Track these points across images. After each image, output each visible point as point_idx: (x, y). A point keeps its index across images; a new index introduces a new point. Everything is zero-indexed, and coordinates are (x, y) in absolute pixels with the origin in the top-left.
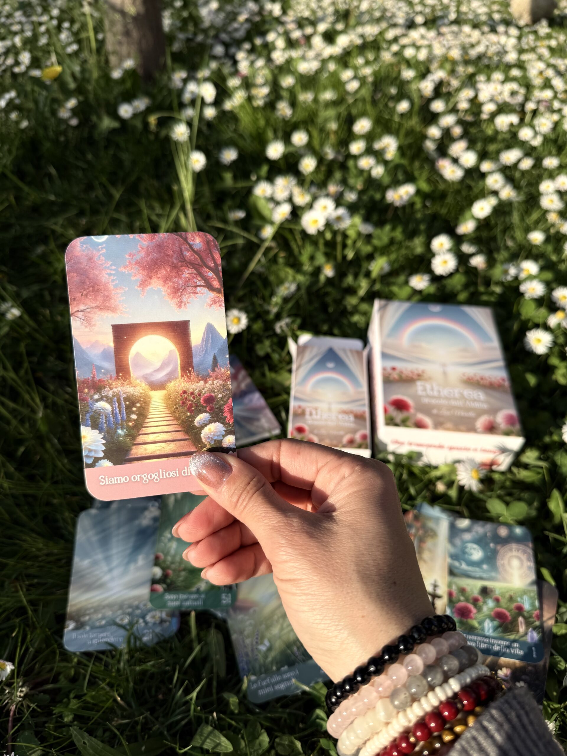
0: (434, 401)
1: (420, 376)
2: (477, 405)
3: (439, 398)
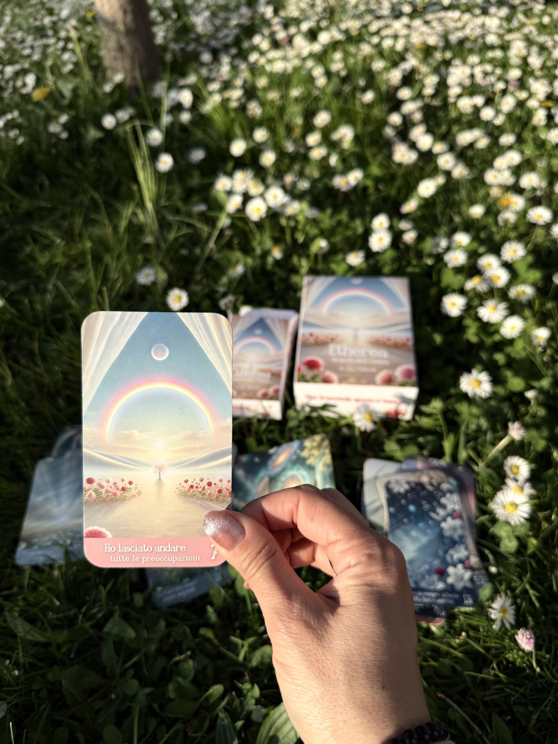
0: (342, 361)
1: (333, 340)
2: (380, 362)
3: (347, 357)
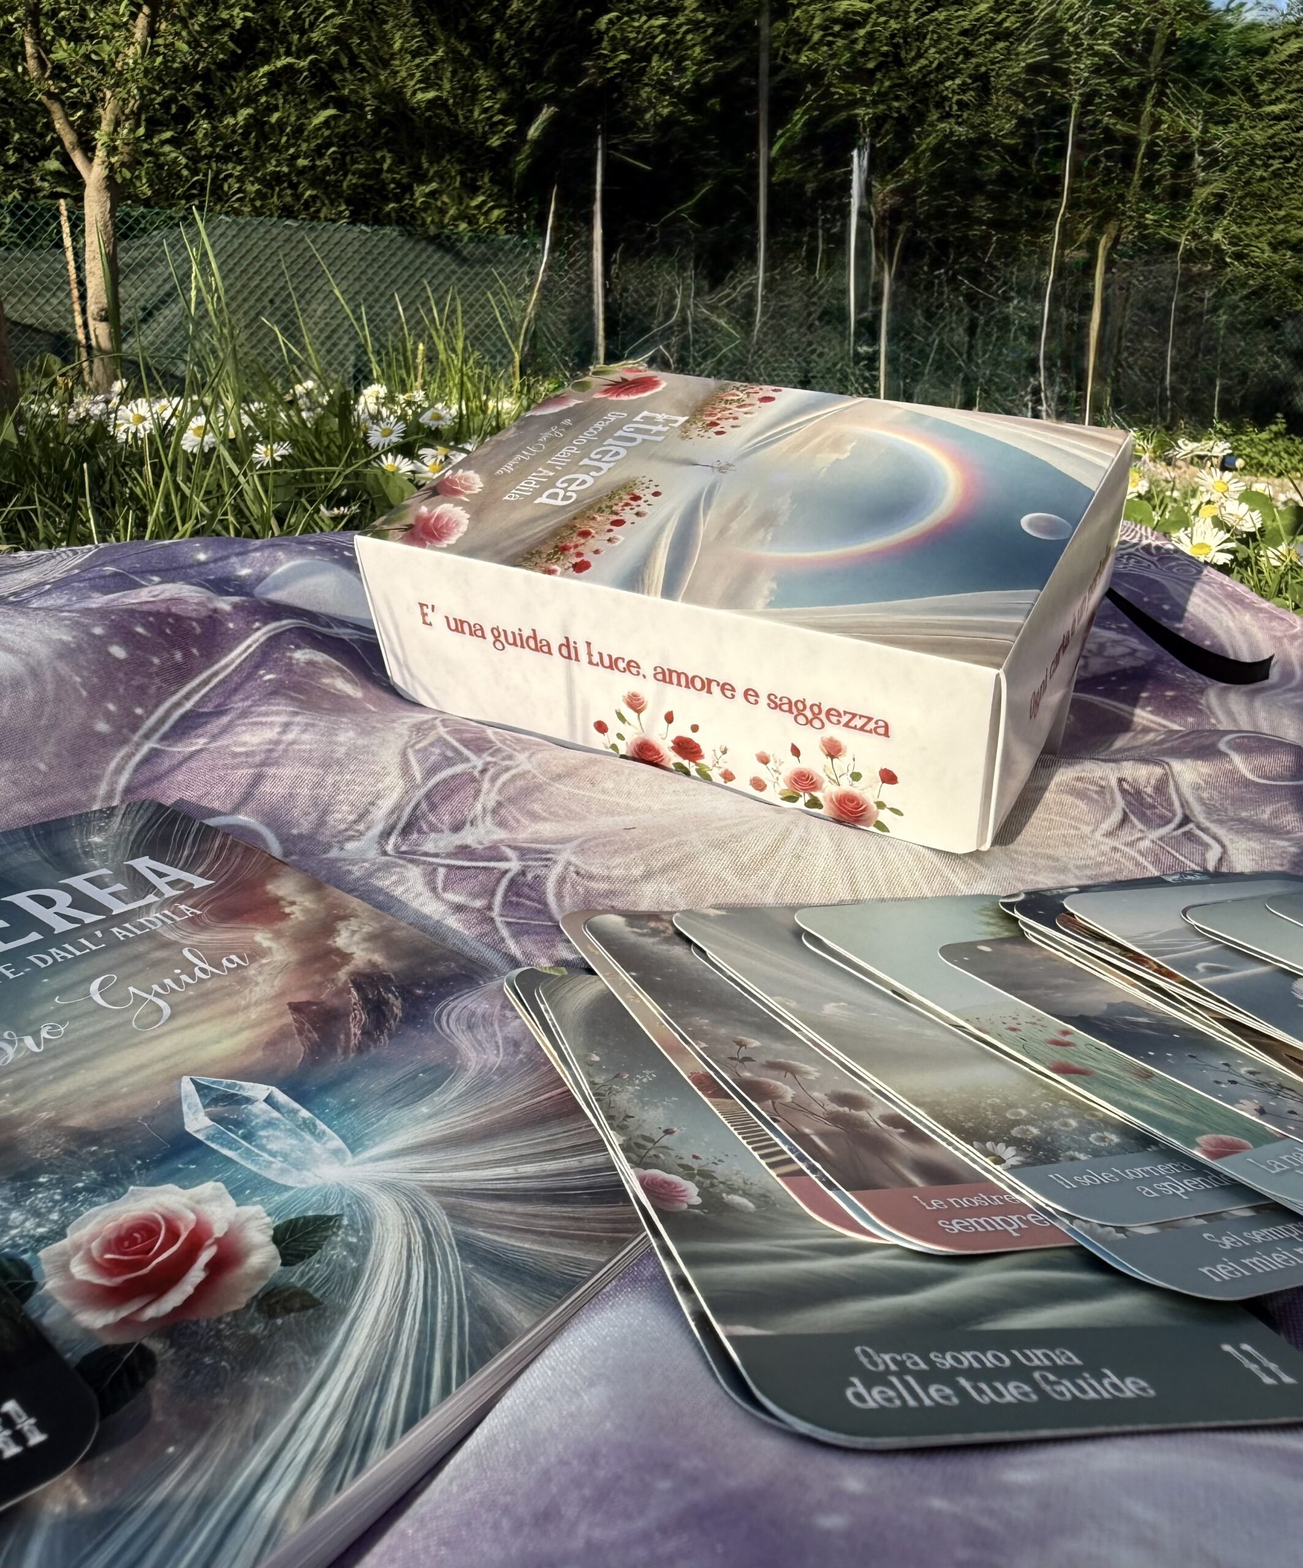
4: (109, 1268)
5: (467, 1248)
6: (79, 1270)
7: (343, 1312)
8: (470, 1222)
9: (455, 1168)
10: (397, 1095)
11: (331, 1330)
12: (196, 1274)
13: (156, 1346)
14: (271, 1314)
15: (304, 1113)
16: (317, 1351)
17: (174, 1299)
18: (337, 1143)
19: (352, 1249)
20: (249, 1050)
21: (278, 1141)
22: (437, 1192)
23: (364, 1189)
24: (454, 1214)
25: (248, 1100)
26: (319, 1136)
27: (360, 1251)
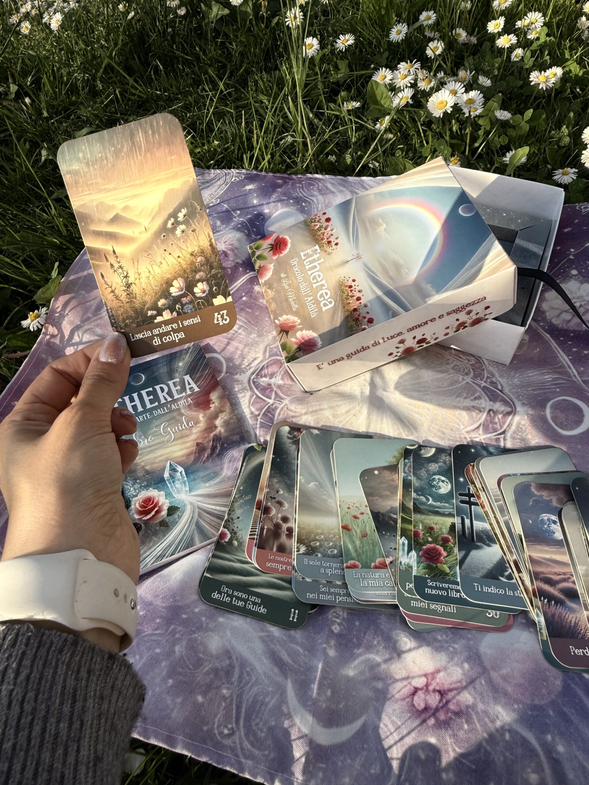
4: (142, 506)
5: (197, 524)
6: (137, 505)
7: (171, 529)
8: (201, 518)
9: (205, 503)
10: (204, 479)
11: (168, 533)
12: (153, 513)
13: (143, 525)
14: (161, 526)
15: (186, 479)
16: (164, 536)
17: (149, 517)
18: (188, 489)
19: (179, 516)
20: (183, 456)
21: (178, 485)
22: (199, 508)
23: (187, 503)
24: (200, 515)
25: (177, 471)
26: (185, 486)
27: (180, 517)
